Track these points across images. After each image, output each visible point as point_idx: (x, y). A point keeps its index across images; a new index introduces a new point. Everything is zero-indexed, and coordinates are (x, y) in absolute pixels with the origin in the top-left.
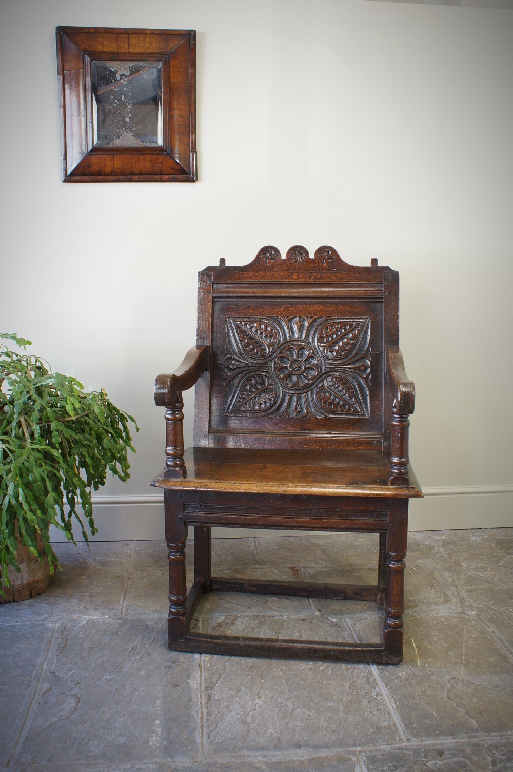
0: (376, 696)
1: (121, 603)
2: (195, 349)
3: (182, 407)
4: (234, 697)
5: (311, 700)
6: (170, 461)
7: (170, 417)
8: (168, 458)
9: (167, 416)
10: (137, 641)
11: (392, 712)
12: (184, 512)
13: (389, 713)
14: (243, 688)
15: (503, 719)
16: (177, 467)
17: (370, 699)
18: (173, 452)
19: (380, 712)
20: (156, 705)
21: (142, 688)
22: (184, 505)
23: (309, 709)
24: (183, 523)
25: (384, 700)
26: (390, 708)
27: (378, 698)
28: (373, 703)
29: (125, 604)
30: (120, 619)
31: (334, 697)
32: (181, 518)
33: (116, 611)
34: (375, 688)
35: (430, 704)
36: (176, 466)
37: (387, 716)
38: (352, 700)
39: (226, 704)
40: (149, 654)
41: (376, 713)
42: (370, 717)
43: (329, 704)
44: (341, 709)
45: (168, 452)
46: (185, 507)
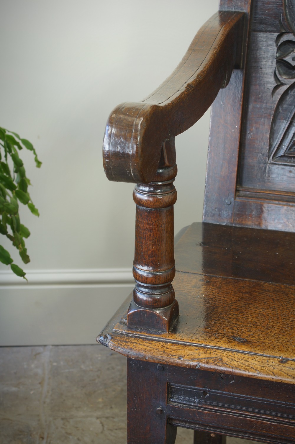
2: (216, 23)
3: (173, 177)
6: (142, 292)
7: (145, 197)
8: (139, 286)
9: (139, 196)
12: (168, 399)
16: (157, 307)
18: (151, 276)
22: (169, 386)
24: (165, 420)
32: (161, 411)
36: (155, 304)
45: (140, 273)
46: (170, 391)
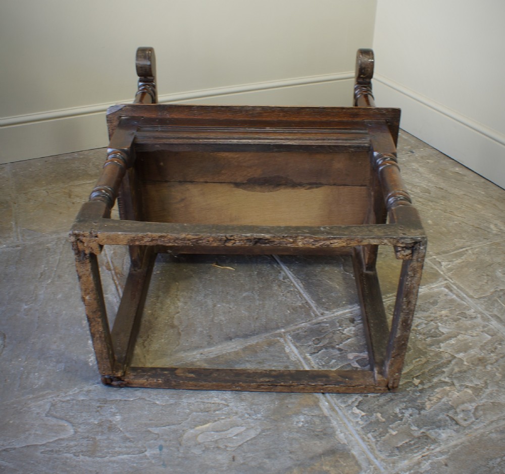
0: (284, 279)
1: (14, 229)
4: (155, 305)
5: (227, 293)
10: (43, 266)
11: (302, 291)
13: (300, 293)
14: (161, 293)
15: (394, 281)
17: (279, 283)
19: (291, 294)
20: (84, 325)
21: (64, 312)
23: (228, 302)
25: (292, 282)
26: (299, 288)
27: (286, 281)
28: (282, 287)
29: (19, 230)
30: (19, 246)
31: (247, 287)
33: (12, 238)
34: (280, 273)
35: (330, 279)
37: (298, 296)
38: (263, 287)
39: (150, 312)
40: (59, 277)
41: (289, 295)
42: (283, 300)
43: (244, 295)
44: (257, 297)
